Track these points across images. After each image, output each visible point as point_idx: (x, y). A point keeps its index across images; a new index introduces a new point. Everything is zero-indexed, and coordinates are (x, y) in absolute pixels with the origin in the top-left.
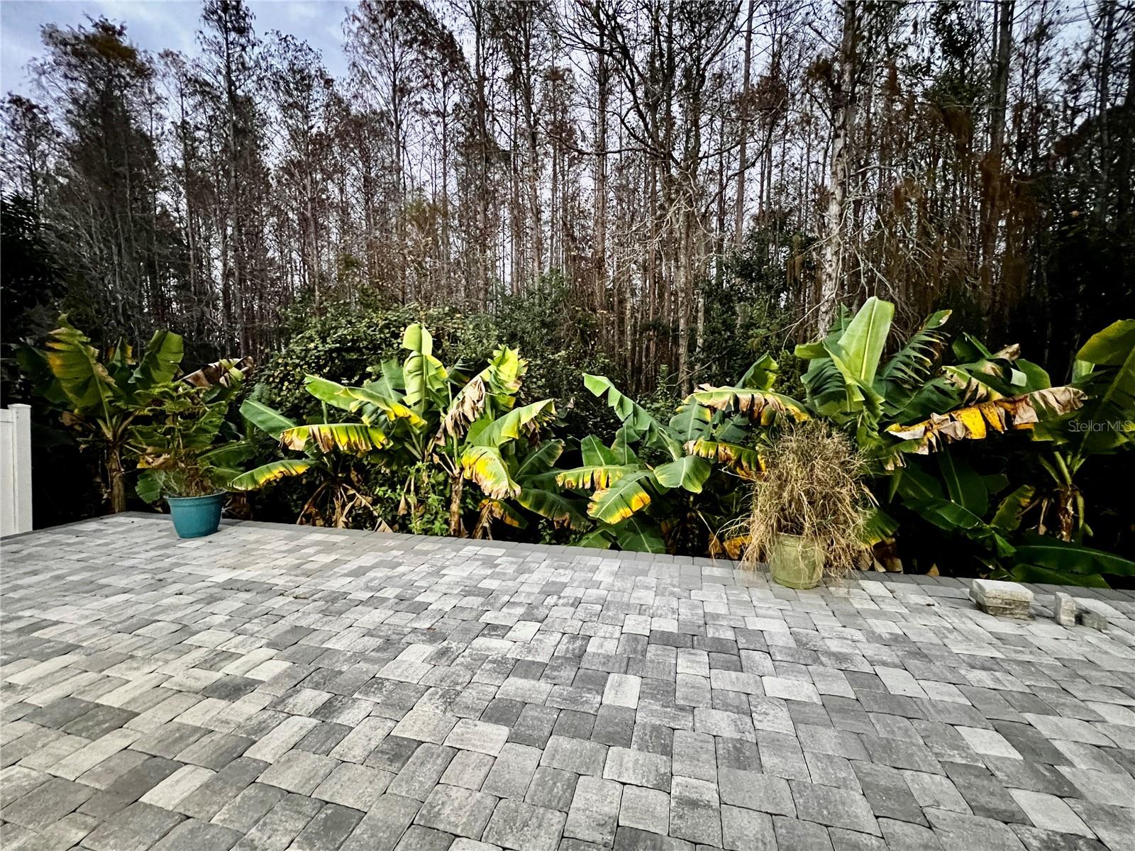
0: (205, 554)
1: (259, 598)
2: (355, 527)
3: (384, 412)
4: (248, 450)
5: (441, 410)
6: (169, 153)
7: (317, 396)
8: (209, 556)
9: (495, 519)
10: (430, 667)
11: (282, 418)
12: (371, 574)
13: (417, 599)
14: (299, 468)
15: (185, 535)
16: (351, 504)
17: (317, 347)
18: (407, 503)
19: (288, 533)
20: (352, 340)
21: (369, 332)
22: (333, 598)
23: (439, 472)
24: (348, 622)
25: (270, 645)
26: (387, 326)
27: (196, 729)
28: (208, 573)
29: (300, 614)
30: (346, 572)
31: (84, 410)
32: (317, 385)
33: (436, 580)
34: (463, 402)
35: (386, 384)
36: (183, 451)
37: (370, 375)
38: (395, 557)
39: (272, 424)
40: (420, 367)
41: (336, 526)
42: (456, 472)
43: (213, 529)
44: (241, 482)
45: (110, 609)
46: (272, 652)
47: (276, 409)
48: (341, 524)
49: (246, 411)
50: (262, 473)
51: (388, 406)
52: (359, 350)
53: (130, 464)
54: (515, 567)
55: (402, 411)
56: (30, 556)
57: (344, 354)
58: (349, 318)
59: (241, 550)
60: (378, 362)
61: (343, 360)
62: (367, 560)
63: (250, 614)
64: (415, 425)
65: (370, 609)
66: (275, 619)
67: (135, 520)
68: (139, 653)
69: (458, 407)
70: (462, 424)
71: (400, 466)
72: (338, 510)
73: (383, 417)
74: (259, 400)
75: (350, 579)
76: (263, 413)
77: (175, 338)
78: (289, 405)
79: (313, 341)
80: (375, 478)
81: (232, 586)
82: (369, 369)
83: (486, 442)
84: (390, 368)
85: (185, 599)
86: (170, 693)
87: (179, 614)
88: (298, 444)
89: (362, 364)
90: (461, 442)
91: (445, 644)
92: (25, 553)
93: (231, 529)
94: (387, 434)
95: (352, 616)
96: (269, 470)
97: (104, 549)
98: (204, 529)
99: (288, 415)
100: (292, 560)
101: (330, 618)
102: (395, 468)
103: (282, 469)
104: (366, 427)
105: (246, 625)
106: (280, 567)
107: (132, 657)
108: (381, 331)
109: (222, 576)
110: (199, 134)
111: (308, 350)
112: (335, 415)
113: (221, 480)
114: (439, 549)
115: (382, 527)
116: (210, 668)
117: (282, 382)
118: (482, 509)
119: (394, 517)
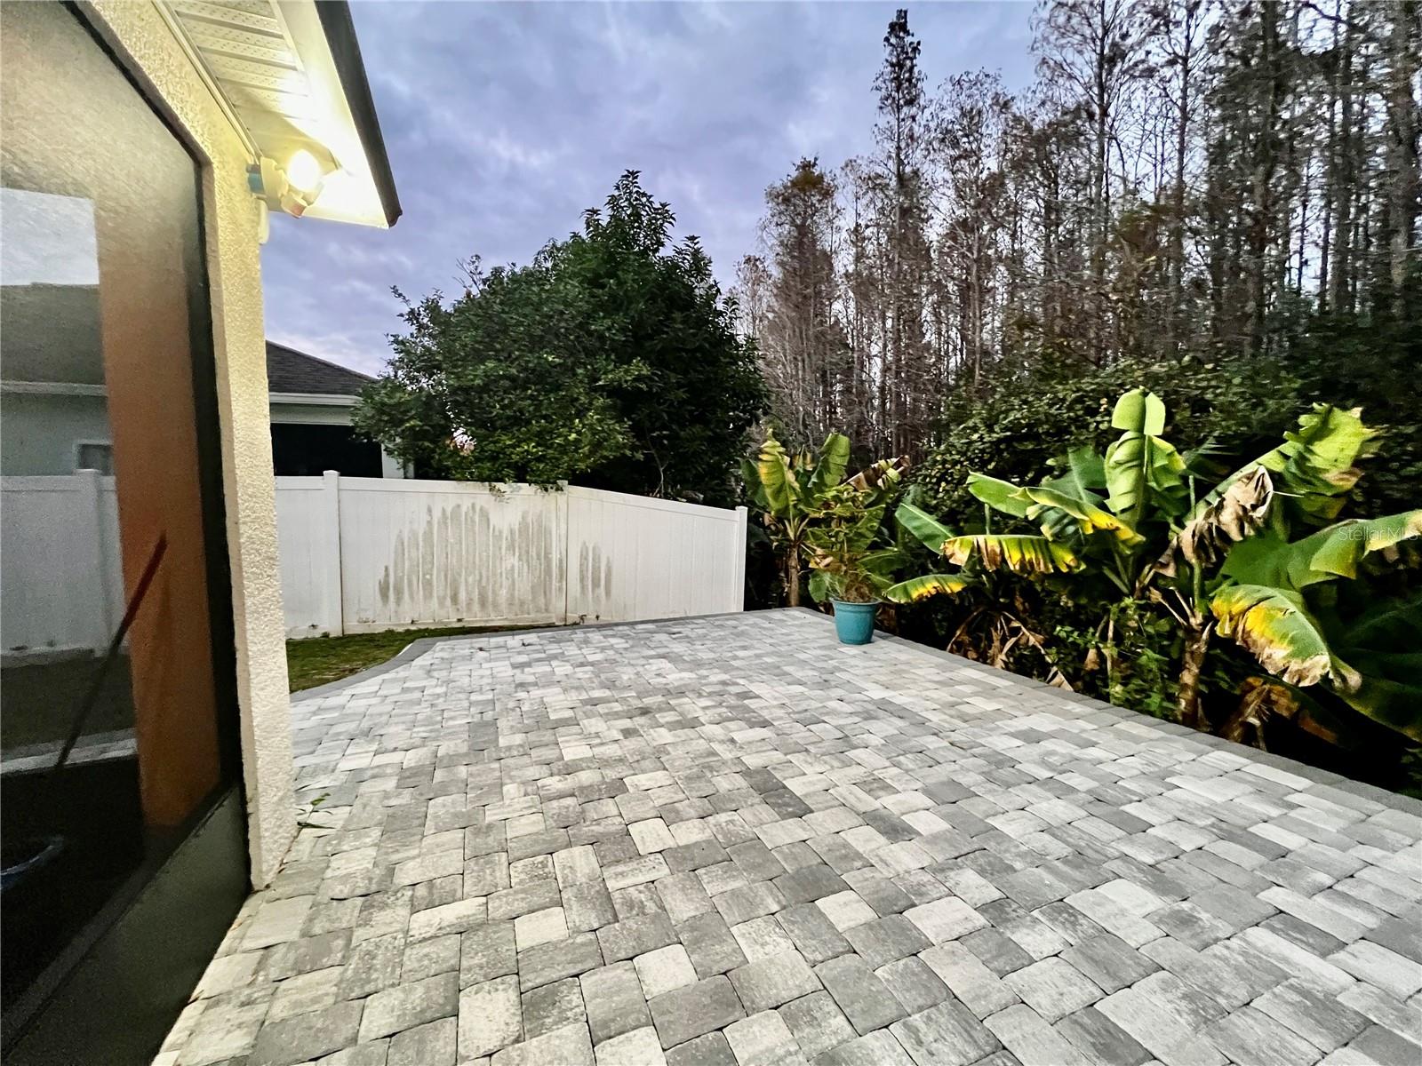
0: (861, 664)
1: (912, 731)
2: (1017, 671)
3: (1074, 521)
4: (899, 558)
5: (1171, 520)
6: (844, 262)
7: (982, 499)
8: (865, 668)
9: (1275, 717)
10: (1158, 933)
11: (937, 525)
12: (1047, 745)
13: (1122, 808)
14: (953, 586)
15: (845, 641)
16: (1013, 640)
17: (982, 438)
18: (1100, 654)
19: (941, 660)
20: (1027, 425)
21: (1053, 411)
22: (999, 761)
23: (1160, 617)
24: (1020, 802)
25: (927, 792)
26: (1079, 400)
27: (859, 856)
28: (865, 685)
29: (957, 767)
30: (1012, 730)
31: (778, 511)
32: (982, 485)
33: (1160, 790)
34: (1220, 507)
35: (1075, 483)
36: (847, 556)
37: (1050, 470)
38: (1084, 731)
39: (927, 531)
40: (1138, 456)
41: (992, 664)
42: (1195, 621)
43: (867, 640)
44: (894, 593)
45: (791, 697)
46: (930, 803)
47: (931, 513)
48: (999, 664)
49: (901, 515)
50: (915, 586)
51: (1083, 513)
52: (1036, 437)
53: (804, 564)
54: (1342, 823)
55: (1103, 521)
56: (742, 634)
57: (1016, 444)
58: (1024, 397)
59: (893, 668)
60: (1064, 453)
61: (1014, 452)
62: (1042, 723)
63: (905, 746)
64: (1124, 542)
65: (1049, 795)
66: (931, 763)
67: (808, 616)
68: (812, 749)
69: (1208, 515)
70: (1213, 544)
71: (1093, 600)
72: (997, 643)
73: (1071, 529)
74: (913, 503)
75: (1019, 743)
76: (918, 518)
77: (844, 441)
78: (945, 509)
79: (976, 432)
80: (1052, 611)
81: (885, 706)
82: (1050, 462)
83: (1268, 577)
84: (1081, 459)
85: (847, 708)
86: (836, 803)
87: (842, 722)
88: (960, 556)
89: (1042, 456)
90: (1210, 573)
91: (1185, 906)
92: (740, 629)
93: (882, 643)
94: (1076, 552)
95: (1026, 796)
96: (923, 584)
97: (786, 638)
98: (860, 638)
99: (942, 521)
100: (944, 695)
101: (995, 787)
102: (1083, 601)
103: (936, 584)
104: (1046, 541)
105: (901, 758)
106: (931, 700)
107: (807, 750)
108: (1070, 409)
109: (877, 693)
110: (868, 232)
111: (971, 443)
112: (1002, 523)
113: (876, 589)
114: (1162, 739)
115: (1057, 680)
116: (869, 792)
117: (938, 484)
118: (1245, 693)
119: (1077, 671)
